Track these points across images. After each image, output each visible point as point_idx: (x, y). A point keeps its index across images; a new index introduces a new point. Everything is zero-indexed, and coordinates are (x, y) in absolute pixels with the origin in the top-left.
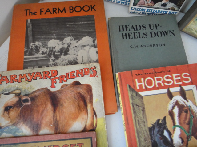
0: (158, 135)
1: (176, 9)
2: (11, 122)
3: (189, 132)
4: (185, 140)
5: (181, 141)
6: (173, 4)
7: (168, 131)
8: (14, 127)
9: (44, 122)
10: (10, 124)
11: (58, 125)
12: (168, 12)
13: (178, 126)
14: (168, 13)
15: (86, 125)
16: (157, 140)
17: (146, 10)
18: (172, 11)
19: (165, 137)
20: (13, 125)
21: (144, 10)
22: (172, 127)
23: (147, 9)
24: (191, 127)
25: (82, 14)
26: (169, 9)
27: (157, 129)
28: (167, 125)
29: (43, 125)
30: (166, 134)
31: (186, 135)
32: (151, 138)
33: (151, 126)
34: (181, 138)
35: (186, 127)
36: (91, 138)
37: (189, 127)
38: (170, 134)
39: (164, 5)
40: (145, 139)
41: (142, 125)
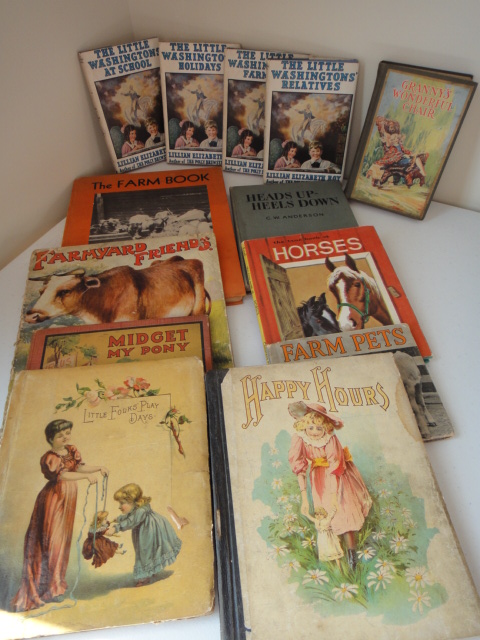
0: (313, 317)
1: (337, 170)
2: (66, 310)
3: (364, 311)
4: (359, 321)
5: (351, 324)
6: (329, 163)
7: (329, 311)
8: (71, 317)
9: (121, 308)
10: (65, 313)
11: (145, 311)
12: (327, 176)
13: (345, 305)
14: (326, 178)
15: (192, 311)
16: (311, 323)
17: (291, 176)
18: (333, 175)
19: (325, 320)
20: (70, 313)
21: (288, 176)
22: (336, 305)
23: (291, 173)
24: (367, 305)
25: (187, 184)
26: (326, 171)
27: (310, 310)
28: (328, 303)
29: (119, 313)
30: (326, 315)
31: (360, 315)
32: (302, 321)
33: (302, 305)
34: (351, 319)
35: (360, 305)
36: (201, 323)
37: (364, 305)
38: (333, 315)
39: (316, 165)
40: (292, 322)
41: (286, 305)
